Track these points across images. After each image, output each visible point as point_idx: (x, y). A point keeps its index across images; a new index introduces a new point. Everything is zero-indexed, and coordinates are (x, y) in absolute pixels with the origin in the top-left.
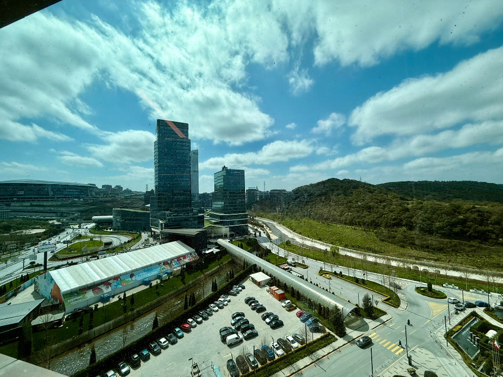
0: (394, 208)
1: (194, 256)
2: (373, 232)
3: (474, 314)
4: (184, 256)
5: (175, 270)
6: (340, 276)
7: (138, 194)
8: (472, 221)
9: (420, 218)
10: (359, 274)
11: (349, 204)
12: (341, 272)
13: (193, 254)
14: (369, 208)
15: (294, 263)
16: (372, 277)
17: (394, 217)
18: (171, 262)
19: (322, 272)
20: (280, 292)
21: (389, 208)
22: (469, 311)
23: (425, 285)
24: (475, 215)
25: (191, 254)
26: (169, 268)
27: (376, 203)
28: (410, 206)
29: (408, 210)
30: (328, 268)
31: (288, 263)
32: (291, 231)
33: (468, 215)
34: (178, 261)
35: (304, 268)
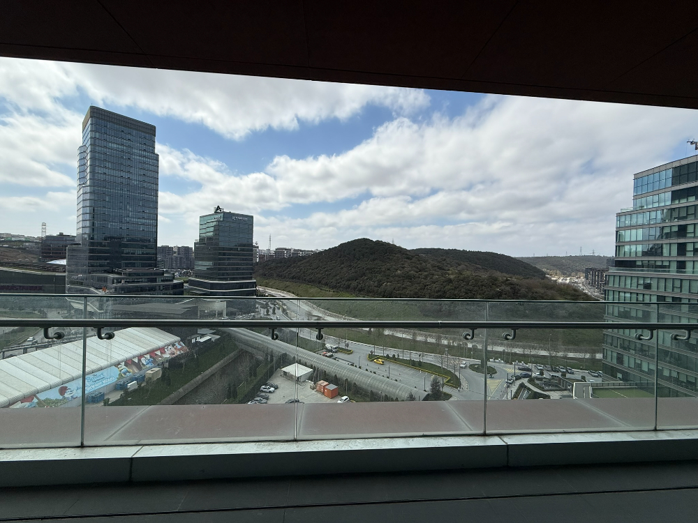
0: (437, 279)
1: (179, 347)
2: (416, 305)
3: (522, 386)
4: (162, 349)
5: (149, 372)
6: (394, 359)
7: (13, 239)
8: (505, 294)
9: (463, 290)
10: (415, 356)
11: (388, 272)
12: (394, 356)
13: (177, 344)
14: (410, 278)
15: (335, 348)
16: (430, 358)
17: (437, 288)
18: (139, 360)
19: (372, 357)
20: (332, 387)
21: (431, 278)
22: (518, 383)
23: (478, 362)
24: (508, 288)
25: (173, 345)
26: (136, 371)
27: (417, 272)
28: (452, 277)
29: (450, 281)
30: (379, 352)
31: (326, 349)
32: (315, 306)
33: (502, 288)
34: (151, 357)
35: (349, 354)
